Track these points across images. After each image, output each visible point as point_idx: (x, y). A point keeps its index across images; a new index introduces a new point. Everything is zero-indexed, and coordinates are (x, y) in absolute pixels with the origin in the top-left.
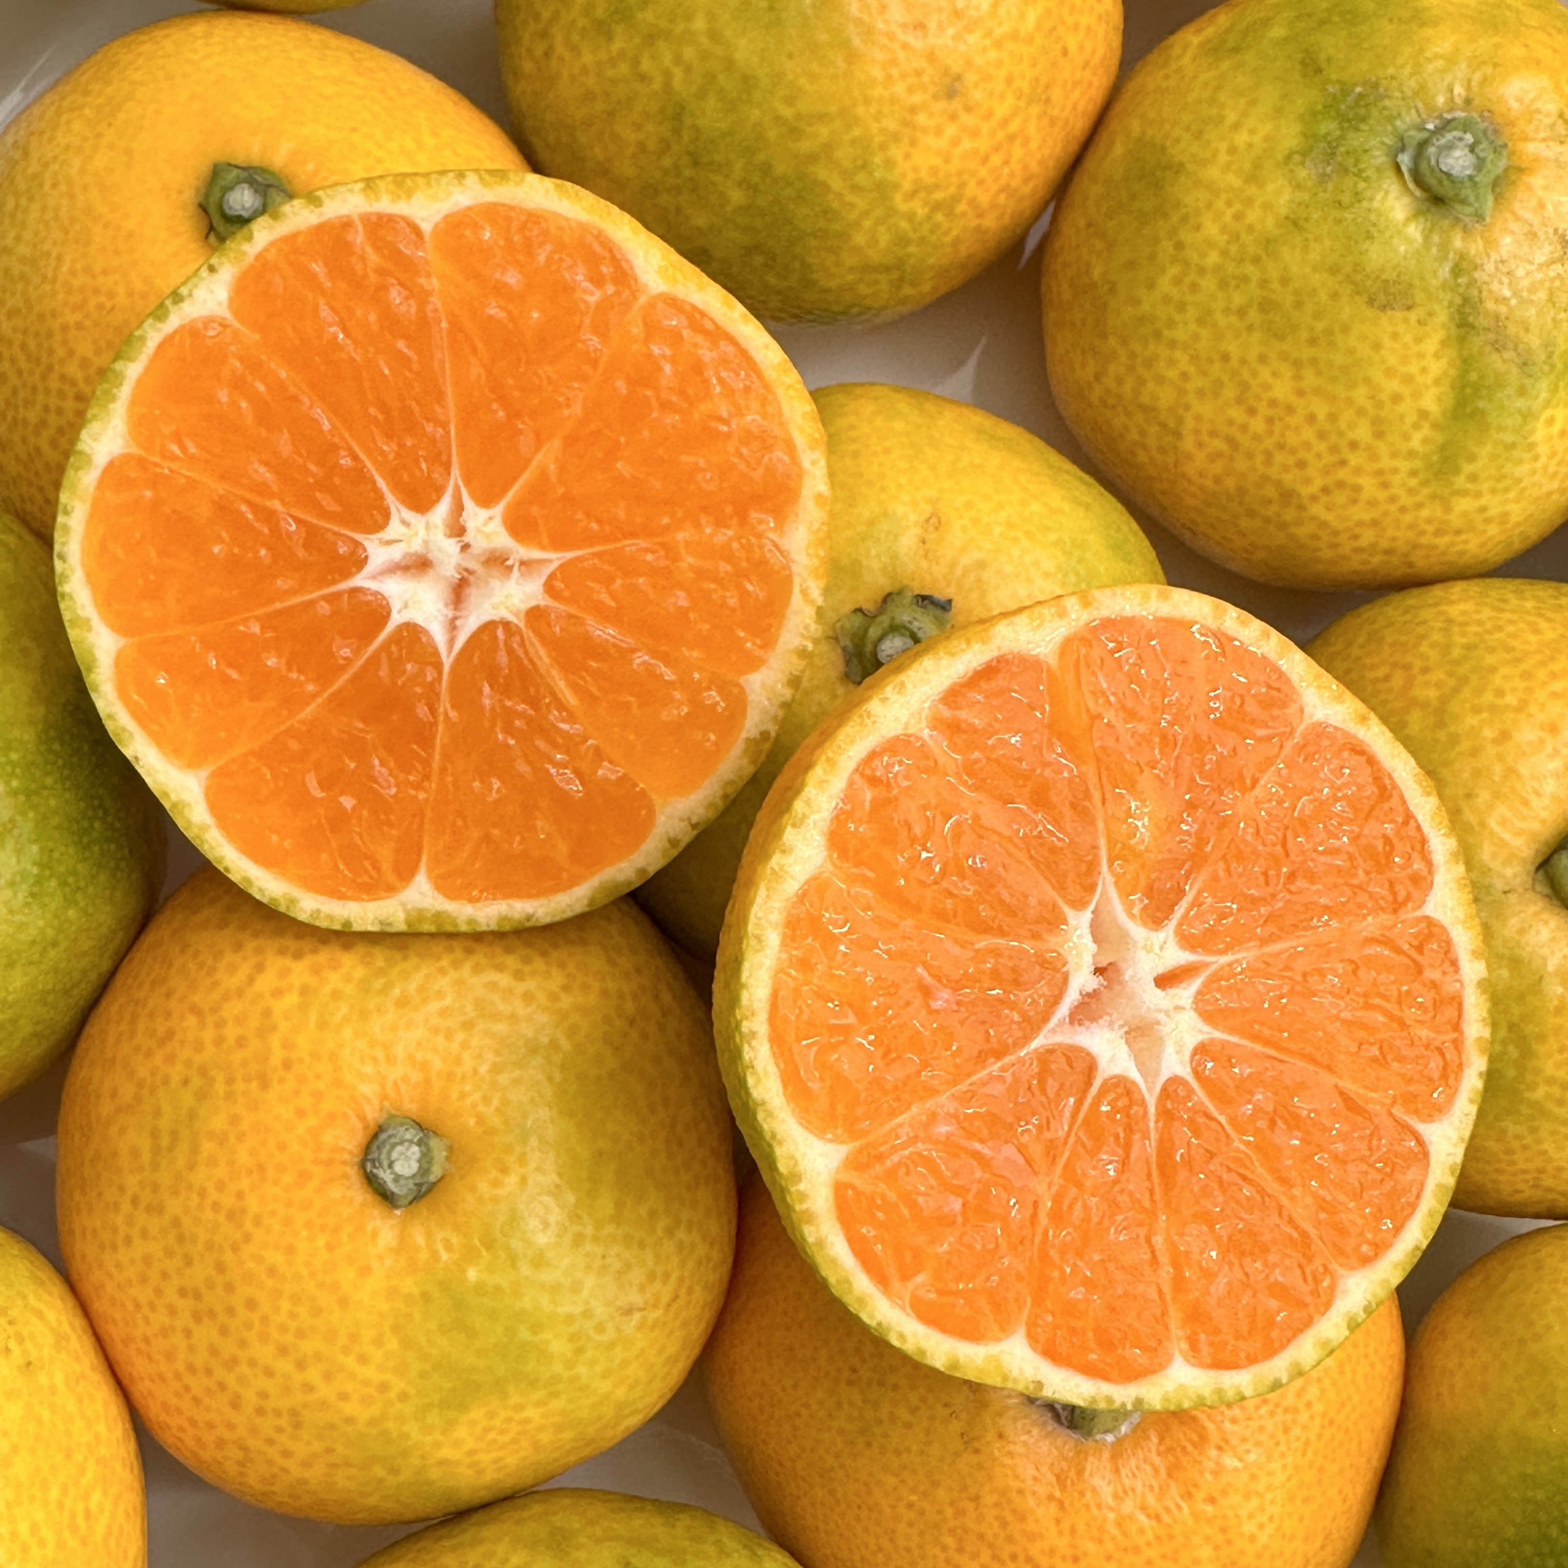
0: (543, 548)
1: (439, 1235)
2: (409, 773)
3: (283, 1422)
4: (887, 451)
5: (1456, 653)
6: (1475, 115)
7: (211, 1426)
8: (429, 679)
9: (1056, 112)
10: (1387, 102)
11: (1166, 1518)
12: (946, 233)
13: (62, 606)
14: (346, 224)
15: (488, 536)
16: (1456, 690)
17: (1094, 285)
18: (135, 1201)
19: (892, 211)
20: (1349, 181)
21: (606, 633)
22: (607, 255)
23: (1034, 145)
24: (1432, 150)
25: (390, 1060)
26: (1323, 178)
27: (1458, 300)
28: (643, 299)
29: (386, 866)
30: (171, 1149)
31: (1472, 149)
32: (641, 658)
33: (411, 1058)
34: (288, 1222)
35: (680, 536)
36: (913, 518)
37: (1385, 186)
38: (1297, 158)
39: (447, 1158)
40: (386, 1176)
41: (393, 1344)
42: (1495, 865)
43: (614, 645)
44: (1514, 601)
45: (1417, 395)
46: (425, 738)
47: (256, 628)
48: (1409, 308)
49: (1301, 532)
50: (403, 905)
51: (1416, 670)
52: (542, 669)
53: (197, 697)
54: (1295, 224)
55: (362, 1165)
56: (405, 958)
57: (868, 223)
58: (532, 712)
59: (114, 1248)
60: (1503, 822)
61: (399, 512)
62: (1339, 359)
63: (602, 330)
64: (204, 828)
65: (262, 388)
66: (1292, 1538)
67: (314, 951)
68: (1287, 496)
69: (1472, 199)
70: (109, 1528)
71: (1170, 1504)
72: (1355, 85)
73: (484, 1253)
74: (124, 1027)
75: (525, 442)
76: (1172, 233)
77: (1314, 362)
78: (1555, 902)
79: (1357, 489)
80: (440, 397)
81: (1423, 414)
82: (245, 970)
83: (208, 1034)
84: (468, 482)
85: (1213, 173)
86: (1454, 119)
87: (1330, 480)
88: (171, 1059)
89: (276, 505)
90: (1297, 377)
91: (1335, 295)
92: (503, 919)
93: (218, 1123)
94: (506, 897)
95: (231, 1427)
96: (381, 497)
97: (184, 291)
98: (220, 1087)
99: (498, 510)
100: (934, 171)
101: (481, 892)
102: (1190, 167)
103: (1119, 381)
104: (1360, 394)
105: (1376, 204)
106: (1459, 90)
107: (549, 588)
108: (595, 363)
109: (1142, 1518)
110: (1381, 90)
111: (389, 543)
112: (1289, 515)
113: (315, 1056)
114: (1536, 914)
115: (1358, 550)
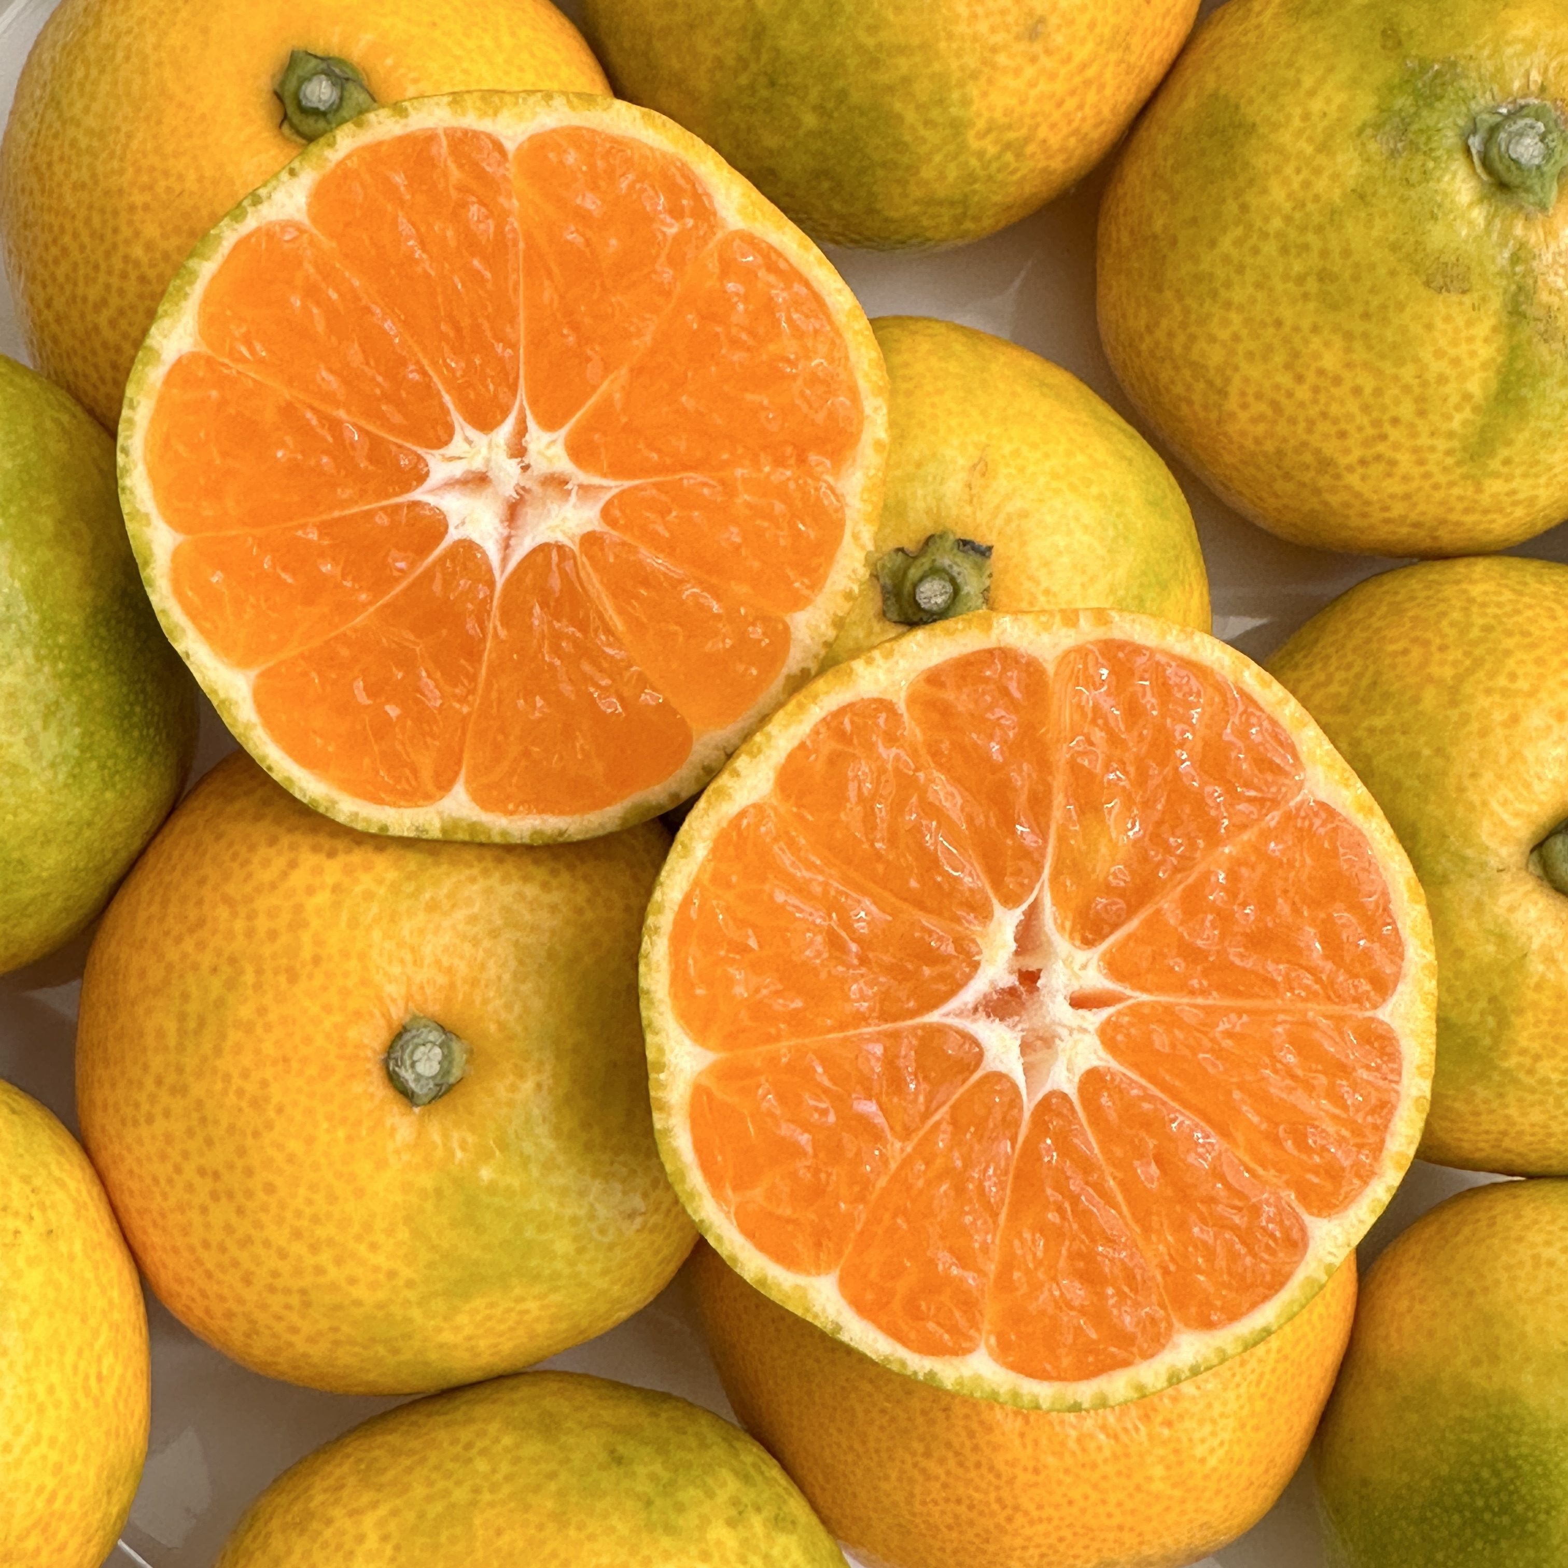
0: (604, 475)
1: (456, 1136)
2: (456, 686)
3: (295, 1300)
4: (940, 392)
5: (1475, 633)
6: (1549, 103)
7: (221, 1298)
8: (481, 596)
9: (1133, 59)
10: (1464, 83)
11: (1124, 1437)
12: (1013, 173)
13: (122, 498)
14: (430, 138)
15: (550, 460)
16: (1470, 671)
17: (1155, 237)
18: (159, 1082)
19: (963, 147)
20: (1419, 159)
21: (657, 562)
22: (688, 187)
23: (1108, 92)
24: (1503, 135)
25: (418, 962)
26: (1393, 154)
27: (1513, 288)
28: (720, 235)
29: (426, 774)
30: (198, 1032)
31: (1543, 138)
32: (689, 591)
33: (438, 962)
34: (309, 1112)
35: (739, 472)
36: (961, 461)
37: (1453, 168)
38: (1369, 131)
39: (467, 1062)
40: (407, 1075)
41: (403, 1234)
42: (1492, 844)
43: (665, 574)
44: (1534, 585)
45: (1463, 377)
46: (473, 652)
47: (313, 536)
48: (1464, 292)
49: (1334, 500)
50: (440, 813)
51: (1434, 648)
52: (592, 592)
53: (252, 600)
54: (1362, 197)
55: (386, 1062)
56: (437, 864)
57: (938, 158)
58: (578, 634)
59: (136, 1123)
60: (1505, 803)
61: (463, 429)
62: (1390, 335)
63: (676, 261)
64: (248, 726)
65: (334, 296)
66: (1239, 1463)
67: (348, 851)
68: (1325, 464)
69: (1537, 188)
70: (119, 1391)
71: (1130, 1426)
72: (1433, 61)
73: (498, 1153)
74: (155, 909)
75: (592, 370)
76: (1238, 194)
77: (1365, 335)
78: (1545, 883)
79: (1393, 463)
80: (513, 321)
81: (1467, 397)
82: (279, 863)
83: (239, 925)
84: (534, 402)
85: (1285, 137)
86: (1527, 105)
87: (1369, 453)
88: (201, 946)
89: (342, 414)
90: (1348, 350)
91: (1393, 273)
92: (536, 833)
93: (246, 1012)
94: (541, 812)
95: (240, 1301)
96: (447, 412)
97: (263, 192)
98: (249, 977)
99: (562, 433)
100: (1008, 112)
101: (517, 806)
102: (1262, 130)
103: (1171, 335)
104: (1408, 373)
105: (1443, 185)
106: (1535, 76)
107: (606, 513)
108: (668, 294)
109: (1102, 1437)
110: (1459, 70)
111: (451, 459)
112: (1324, 481)
113: (345, 954)
114: (1526, 894)
115: (1387, 521)
